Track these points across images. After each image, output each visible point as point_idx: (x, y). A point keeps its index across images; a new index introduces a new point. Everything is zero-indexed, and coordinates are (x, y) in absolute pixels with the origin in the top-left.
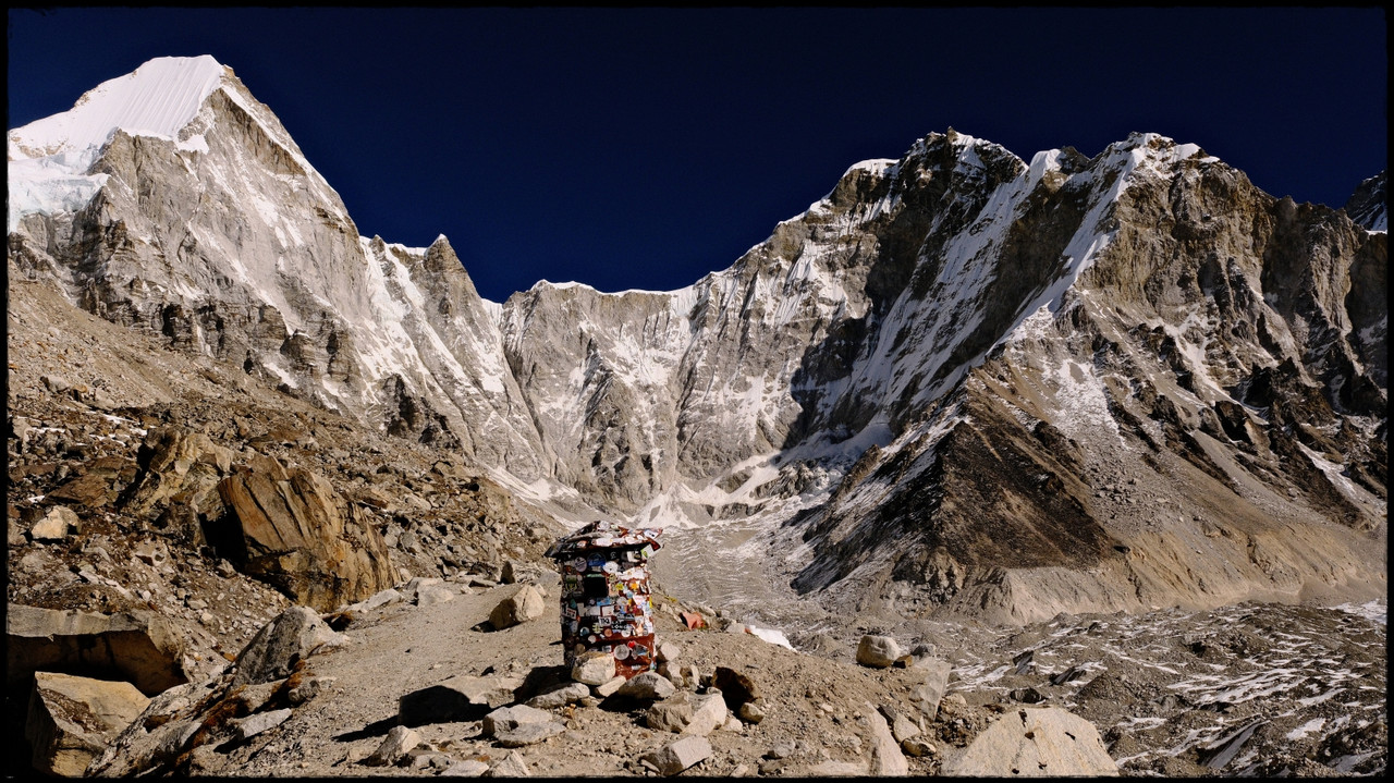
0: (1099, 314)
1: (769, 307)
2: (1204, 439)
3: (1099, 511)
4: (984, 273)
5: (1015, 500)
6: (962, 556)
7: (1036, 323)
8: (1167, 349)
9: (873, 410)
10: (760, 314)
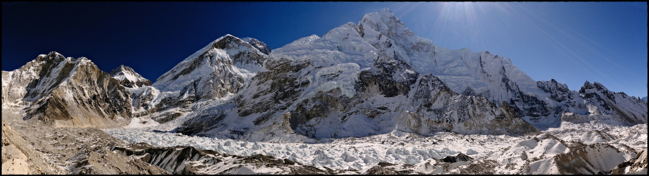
0: (73, 83)
1: (24, 76)
2: (86, 104)
3: (70, 112)
4: (57, 75)
5: (58, 109)
6: (49, 117)
7: (64, 83)
8: (82, 90)
9: (38, 94)
10: (23, 77)
